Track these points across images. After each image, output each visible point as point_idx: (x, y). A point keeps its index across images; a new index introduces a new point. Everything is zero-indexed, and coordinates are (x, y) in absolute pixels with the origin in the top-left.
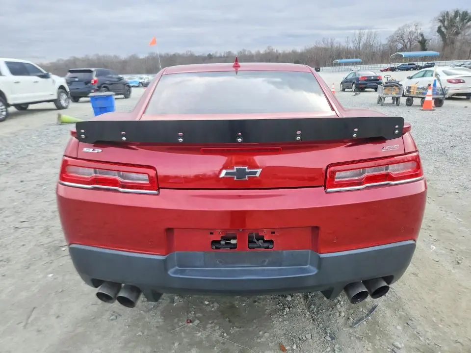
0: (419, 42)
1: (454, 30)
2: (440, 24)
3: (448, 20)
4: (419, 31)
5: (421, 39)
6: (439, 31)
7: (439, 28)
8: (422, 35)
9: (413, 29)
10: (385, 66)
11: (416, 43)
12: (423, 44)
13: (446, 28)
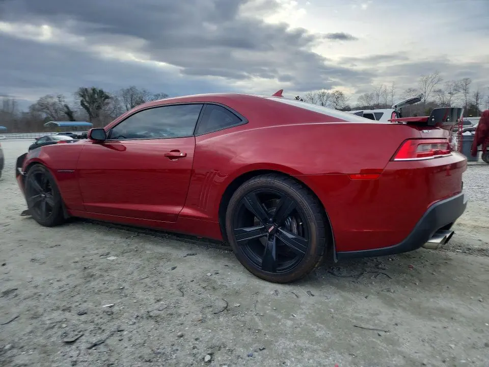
0: (66, 113)
1: (96, 104)
2: (81, 98)
3: (88, 96)
4: (63, 103)
5: (66, 109)
6: (82, 104)
7: (82, 102)
8: (66, 107)
9: (56, 100)
10: (41, 135)
11: (62, 113)
12: (70, 115)
13: (87, 102)
